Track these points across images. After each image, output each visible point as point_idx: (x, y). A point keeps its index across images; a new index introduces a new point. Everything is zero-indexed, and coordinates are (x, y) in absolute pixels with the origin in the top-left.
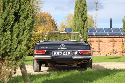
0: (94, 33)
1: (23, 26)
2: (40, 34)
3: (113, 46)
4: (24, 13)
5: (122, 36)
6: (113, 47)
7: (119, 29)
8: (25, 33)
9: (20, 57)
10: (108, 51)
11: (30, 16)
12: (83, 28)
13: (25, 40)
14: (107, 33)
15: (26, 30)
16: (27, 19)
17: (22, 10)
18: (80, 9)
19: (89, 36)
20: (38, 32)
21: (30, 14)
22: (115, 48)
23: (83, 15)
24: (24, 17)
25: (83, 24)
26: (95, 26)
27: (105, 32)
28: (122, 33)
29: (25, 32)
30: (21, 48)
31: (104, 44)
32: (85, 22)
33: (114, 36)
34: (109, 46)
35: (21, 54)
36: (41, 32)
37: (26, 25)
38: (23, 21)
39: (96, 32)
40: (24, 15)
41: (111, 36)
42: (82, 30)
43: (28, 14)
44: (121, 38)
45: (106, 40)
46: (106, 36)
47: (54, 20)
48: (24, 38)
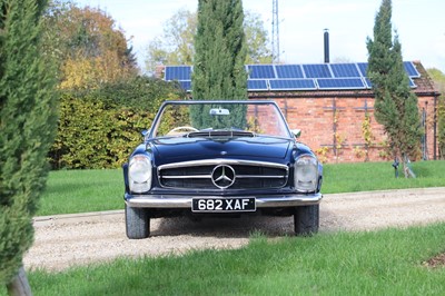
0: (268, 80)
1: (17, 138)
2: (76, 88)
3: (335, 127)
4: (19, 89)
5: (366, 92)
6: (335, 130)
7: (354, 65)
8: (24, 165)
9: (6, 254)
10: (319, 143)
11: (41, 98)
12: (232, 76)
13: (24, 190)
14: (315, 80)
15: (29, 152)
16: (29, 111)
17: (8, 79)
18: (218, 7)
19: (251, 95)
20: (68, 84)
21: (40, 92)
22: (342, 134)
23: (227, 27)
24: (20, 105)
25: (230, 59)
26: (269, 54)
27: (305, 78)
28: (363, 79)
29: (23, 156)
30: (8, 222)
31: (302, 122)
32: (236, 53)
33: (337, 93)
34: (320, 127)
35: (10, 243)
36: (77, 83)
37: (28, 132)
38: (16, 116)
39: (277, 78)
40: (18, 96)
41: (326, 93)
42: (229, 80)
43: (34, 91)
44: (361, 96)
45: (309, 107)
46: (309, 94)
47: (122, 35)
48: (21, 180)
